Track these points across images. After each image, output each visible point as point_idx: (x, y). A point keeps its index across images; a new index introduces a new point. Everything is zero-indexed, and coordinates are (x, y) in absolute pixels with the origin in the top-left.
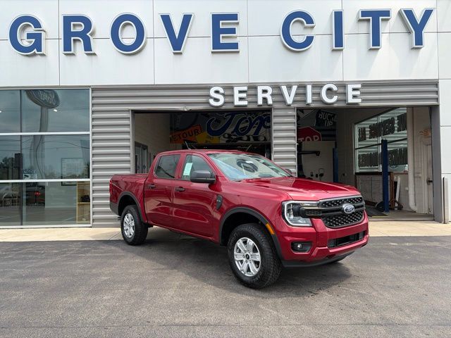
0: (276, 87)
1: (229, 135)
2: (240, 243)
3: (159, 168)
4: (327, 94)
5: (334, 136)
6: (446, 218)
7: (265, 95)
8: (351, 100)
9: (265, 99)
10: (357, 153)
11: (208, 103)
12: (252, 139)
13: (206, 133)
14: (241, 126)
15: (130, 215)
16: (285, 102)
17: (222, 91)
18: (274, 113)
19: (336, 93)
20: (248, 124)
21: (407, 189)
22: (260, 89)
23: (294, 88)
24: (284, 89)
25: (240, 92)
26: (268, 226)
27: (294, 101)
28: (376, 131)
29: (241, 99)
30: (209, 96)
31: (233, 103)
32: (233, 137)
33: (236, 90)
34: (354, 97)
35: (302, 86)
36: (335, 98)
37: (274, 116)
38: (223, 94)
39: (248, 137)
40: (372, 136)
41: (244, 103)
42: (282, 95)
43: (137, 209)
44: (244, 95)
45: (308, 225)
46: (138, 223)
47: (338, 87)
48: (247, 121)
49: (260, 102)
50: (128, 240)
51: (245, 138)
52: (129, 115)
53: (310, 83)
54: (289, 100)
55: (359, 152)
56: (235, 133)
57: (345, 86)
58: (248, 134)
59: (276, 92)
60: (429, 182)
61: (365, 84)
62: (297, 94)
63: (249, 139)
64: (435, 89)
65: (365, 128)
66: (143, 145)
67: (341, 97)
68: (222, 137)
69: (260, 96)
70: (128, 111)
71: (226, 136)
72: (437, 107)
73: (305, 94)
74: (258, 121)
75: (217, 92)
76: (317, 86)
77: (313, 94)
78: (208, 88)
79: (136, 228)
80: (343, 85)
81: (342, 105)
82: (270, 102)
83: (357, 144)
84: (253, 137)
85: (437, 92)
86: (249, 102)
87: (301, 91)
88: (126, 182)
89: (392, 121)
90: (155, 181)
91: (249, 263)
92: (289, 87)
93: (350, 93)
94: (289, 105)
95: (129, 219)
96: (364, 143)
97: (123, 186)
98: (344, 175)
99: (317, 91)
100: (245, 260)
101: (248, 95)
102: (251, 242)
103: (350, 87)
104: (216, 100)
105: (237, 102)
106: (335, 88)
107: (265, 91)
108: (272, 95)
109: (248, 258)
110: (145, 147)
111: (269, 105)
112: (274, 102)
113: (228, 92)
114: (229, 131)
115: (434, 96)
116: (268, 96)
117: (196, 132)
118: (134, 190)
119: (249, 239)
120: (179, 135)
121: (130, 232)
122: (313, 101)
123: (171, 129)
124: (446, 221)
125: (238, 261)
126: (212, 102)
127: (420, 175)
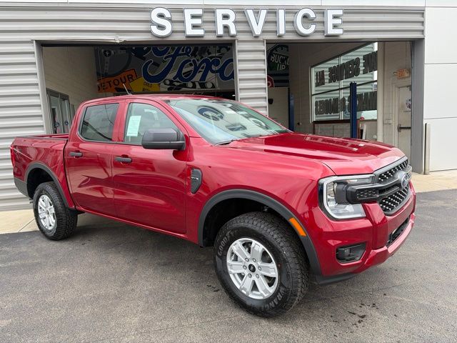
0: (241, 11)
1: (171, 82)
2: (237, 246)
3: (85, 123)
4: (303, 23)
5: (287, 81)
6: (427, 168)
7: (226, 22)
8: (331, 31)
9: (226, 27)
10: (314, 100)
11: (150, 32)
12: (198, 86)
13: (142, 79)
14: (185, 70)
15: (46, 197)
16: (251, 32)
17: (167, 14)
18: (238, 47)
19: (312, 21)
20: (192, 68)
21: (375, 137)
22: (219, 13)
23: (263, 13)
24: (250, 13)
25: (193, 17)
26: (294, 222)
27: (263, 32)
28: (336, 74)
29: (194, 27)
30: (150, 22)
31: (184, 32)
32: (176, 83)
33: (188, 13)
34: (335, 26)
35: (273, 12)
36: (313, 28)
37: (239, 51)
38: (170, 20)
39: (194, 83)
40: (332, 79)
41: (199, 32)
42: (247, 22)
43: (55, 188)
44: (198, 21)
45: (359, 215)
46: (60, 208)
47: (316, 13)
48: (191, 65)
49: (220, 31)
50: (48, 234)
51: (190, 85)
52: (33, 48)
53: (282, 7)
54: (257, 30)
55: (316, 98)
56: (178, 79)
57: (323, 13)
58: (193, 80)
59: (240, 17)
60: (400, 128)
61: (348, 11)
62: (266, 22)
63: (194, 86)
64: (421, 19)
65: (323, 72)
66: (61, 94)
67: (320, 27)
68: (162, 84)
69: (221, 23)
70: (31, 42)
71: (168, 82)
72: (421, 41)
73: (276, 22)
74: (204, 65)
75: (161, 16)
76: (291, 11)
77: (286, 22)
78: (147, 10)
79: (57, 215)
80: (321, 11)
81: (319, 37)
82: (233, 31)
83: (314, 90)
84: (200, 84)
85: (423, 23)
86: (206, 32)
87: (271, 18)
88: (37, 148)
89: (357, 62)
90: (82, 146)
91: (254, 278)
92: (257, 13)
93: (330, 22)
94: (257, 37)
95: (44, 202)
96: (322, 88)
97: (32, 153)
98: (299, 124)
99: (290, 18)
100: (246, 272)
101: (203, 22)
102: (258, 247)
103: (330, 14)
104: (161, 27)
105: (190, 32)
106: (312, 15)
107: (226, 17)
108: (235, 22)
109: (254, 270)
110: (64, 98)
111: (232, 36)
112: (238, 32)
113: (176, 17)
114: (171, 76)
115: (418, 27)
116: (229, 23)
117: (130, 78)
118: (49, 159)
119: (254, 242)
120: (109, 82)
121: (50, 222)
122: (287, 32)
123: (98, 74)
124: (427, 172)
125: (234, 274)
126: (155, 30)
127: (391, 122)
